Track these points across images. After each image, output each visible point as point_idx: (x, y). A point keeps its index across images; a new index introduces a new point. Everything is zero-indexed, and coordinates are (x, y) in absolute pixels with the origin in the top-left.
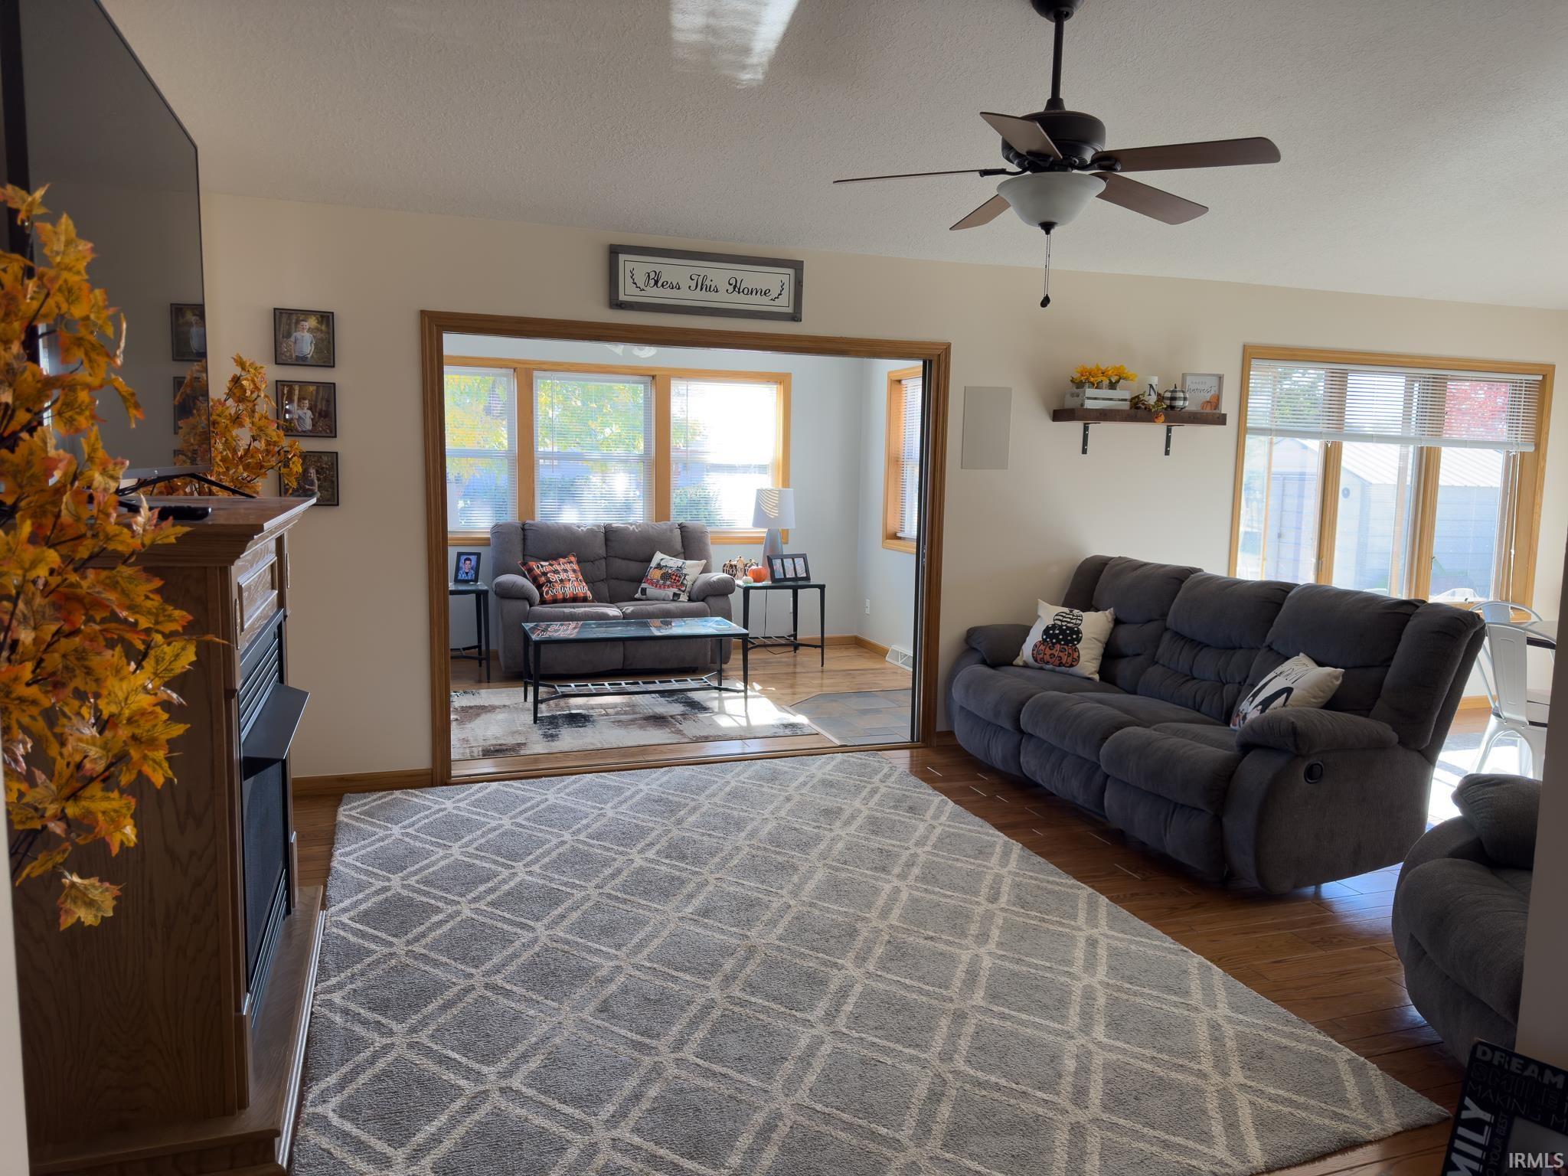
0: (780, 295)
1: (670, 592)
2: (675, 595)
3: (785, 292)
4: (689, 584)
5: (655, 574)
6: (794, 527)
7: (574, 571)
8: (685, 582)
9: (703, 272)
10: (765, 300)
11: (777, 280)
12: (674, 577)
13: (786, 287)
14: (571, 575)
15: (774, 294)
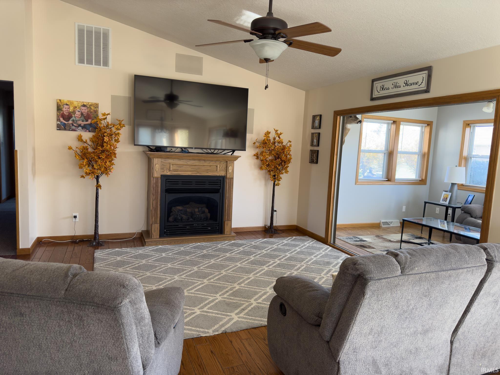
0: (422, 83)
3: (424, 81)
9: (396, 81)
10: (416, 86)
11: (421, 77)
13: (424, 79)
15: (420, 83)
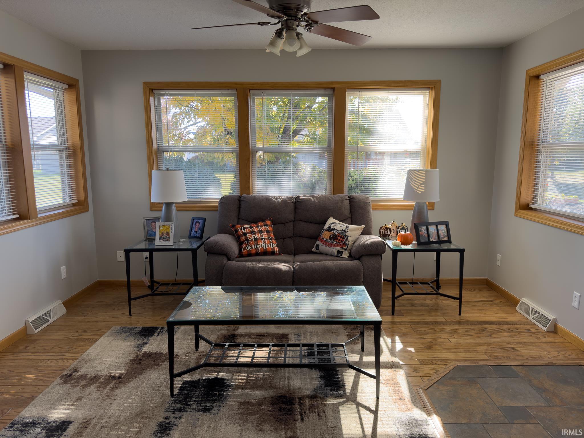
1: (335, 250)
2: (339, 252)
4: (351, 243)
5: (326, 235)
6: (439, 200)
7: (268, 232)
8: (347, 242)
12: (339, 238)
14: (265, 235)
